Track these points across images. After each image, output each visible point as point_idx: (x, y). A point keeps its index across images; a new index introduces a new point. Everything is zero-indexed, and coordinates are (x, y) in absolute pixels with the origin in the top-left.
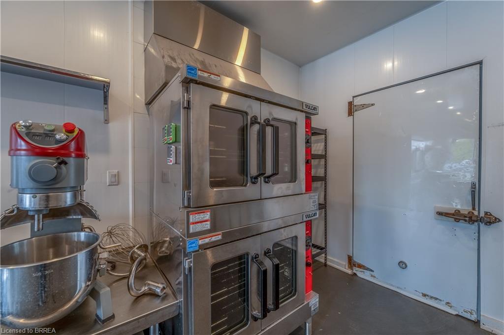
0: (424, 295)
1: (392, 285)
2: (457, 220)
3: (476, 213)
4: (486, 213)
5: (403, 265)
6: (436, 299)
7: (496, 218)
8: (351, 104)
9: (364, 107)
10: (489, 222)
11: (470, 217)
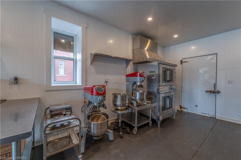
0: (202, 113)
1: (193, 112)
2: (211, 93)
3: (215, 91)
4: (218, 91)
5: (196, 106)
6: (205, 114)
7: (220, 92)
8: (181, 61)
9: (185, 62)
10: (218, 93)
11: (214, 92)
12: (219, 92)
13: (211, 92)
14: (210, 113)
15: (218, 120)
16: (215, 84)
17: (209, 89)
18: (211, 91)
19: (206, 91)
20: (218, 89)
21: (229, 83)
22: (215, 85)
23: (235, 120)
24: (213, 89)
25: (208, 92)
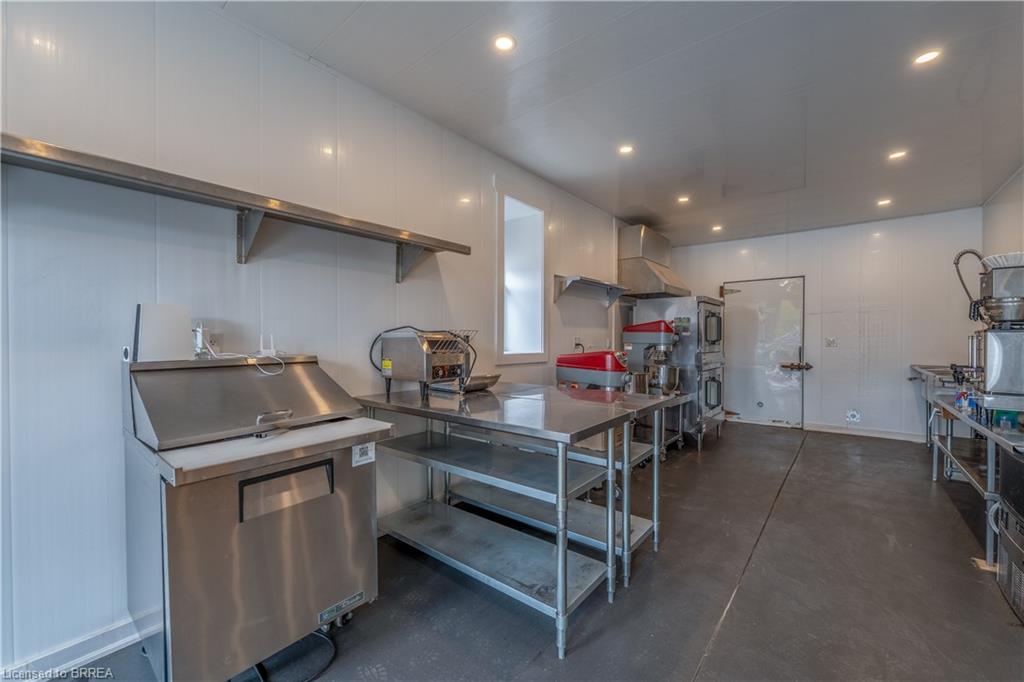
0: (774, 421)
1: (752, 421)
2: (792, 369)
3: (801, 364)
4: (806, 364)
5: (760, 404)
7: (811, 367)
8: (722, 288)
9: (732, 291)
10: (807, 369)
11: (799, 368)
12: (808, 367)
13: (792, 367)
14: (790, 420)
15: (808, 432)
16: (800, 348)
17: (788, 362)
18: (792, 364)
19: (783, 366)
20: (807, 359)
21: (829, 345)
22: (801, 351)
23: (841, 428)
24: (796, 362)
25: (787, 367)
